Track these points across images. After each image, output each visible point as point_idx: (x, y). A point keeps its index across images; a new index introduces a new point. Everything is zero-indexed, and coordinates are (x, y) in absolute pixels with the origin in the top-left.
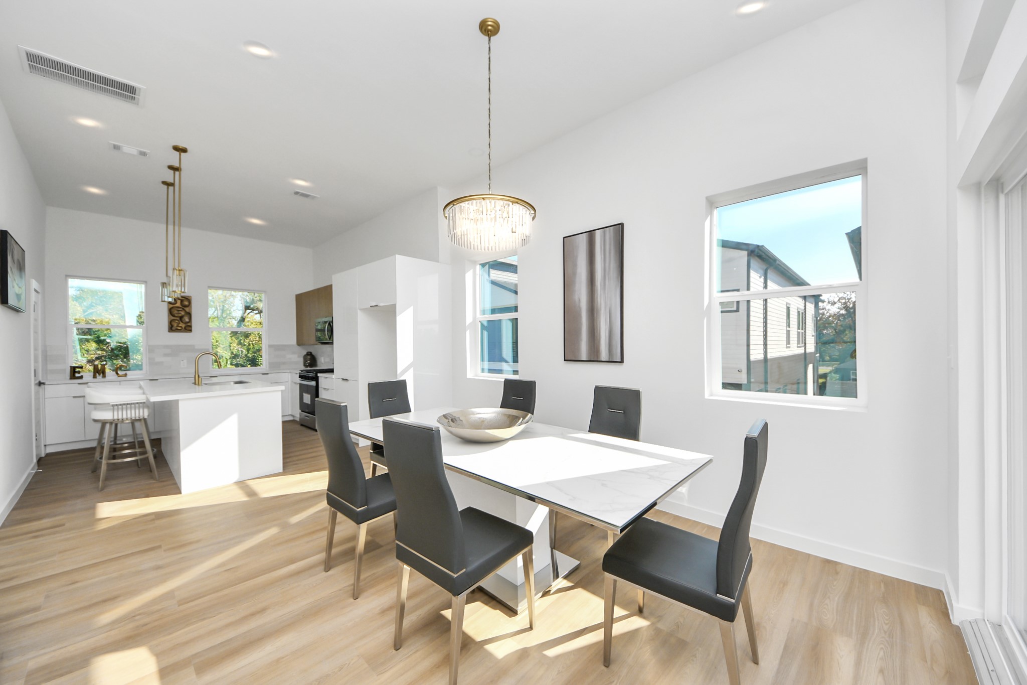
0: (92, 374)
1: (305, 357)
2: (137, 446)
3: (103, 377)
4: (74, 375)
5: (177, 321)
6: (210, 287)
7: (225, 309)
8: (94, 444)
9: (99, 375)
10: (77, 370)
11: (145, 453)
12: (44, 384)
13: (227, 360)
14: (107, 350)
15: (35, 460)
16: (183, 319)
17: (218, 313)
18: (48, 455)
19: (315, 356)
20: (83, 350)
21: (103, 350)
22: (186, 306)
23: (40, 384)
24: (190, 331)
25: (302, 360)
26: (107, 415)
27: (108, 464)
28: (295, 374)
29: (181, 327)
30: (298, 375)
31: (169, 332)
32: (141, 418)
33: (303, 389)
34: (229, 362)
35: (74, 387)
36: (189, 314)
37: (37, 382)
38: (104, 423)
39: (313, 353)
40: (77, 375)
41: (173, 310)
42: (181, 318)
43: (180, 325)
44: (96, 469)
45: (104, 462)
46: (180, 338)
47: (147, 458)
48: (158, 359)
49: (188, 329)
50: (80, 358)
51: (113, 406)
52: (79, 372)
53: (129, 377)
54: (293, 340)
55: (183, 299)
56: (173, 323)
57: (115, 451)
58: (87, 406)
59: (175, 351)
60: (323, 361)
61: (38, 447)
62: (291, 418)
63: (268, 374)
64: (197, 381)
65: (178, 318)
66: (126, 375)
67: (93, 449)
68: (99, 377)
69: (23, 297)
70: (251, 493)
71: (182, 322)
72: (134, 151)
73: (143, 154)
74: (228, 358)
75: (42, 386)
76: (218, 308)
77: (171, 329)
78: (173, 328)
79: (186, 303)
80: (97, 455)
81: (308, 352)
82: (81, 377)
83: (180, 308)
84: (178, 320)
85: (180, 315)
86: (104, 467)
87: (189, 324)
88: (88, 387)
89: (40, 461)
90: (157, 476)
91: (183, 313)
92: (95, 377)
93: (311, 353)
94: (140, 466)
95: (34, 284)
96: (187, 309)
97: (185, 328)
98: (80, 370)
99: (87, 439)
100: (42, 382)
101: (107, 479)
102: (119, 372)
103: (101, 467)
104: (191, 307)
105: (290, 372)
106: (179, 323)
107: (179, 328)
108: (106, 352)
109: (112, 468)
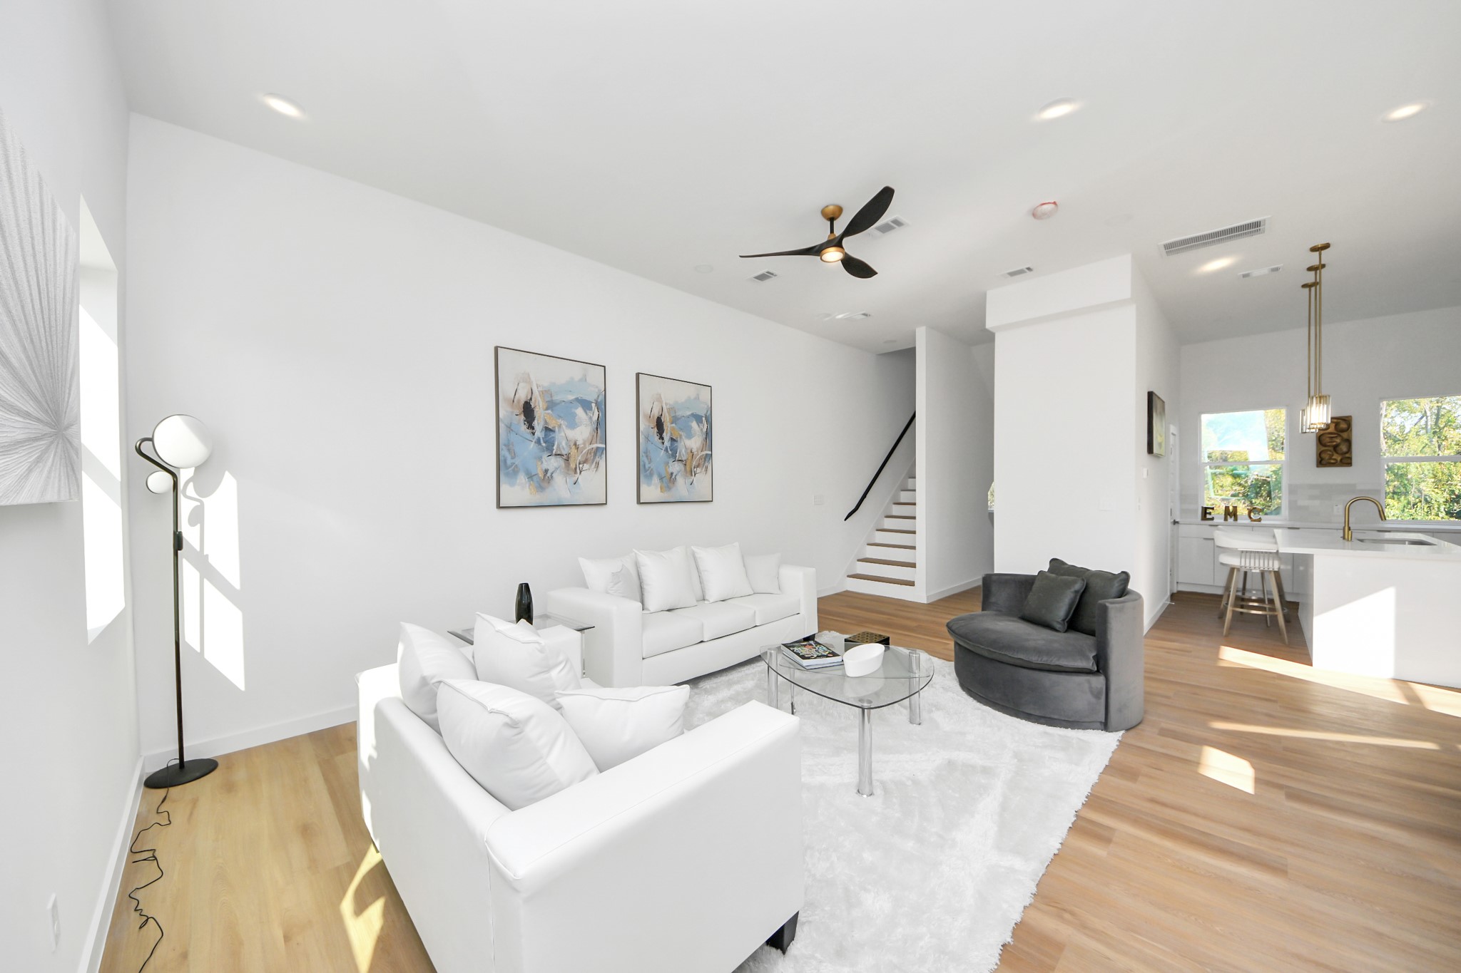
0: (1223, 516)
2: (1267, 602)
3: (1235, 520)
4: (1205, 516)
5: (1329, 453)
7: (1442, 412)
8: (1220, 592)
9: (1231, 517)
10: (1209, 510)
11: (1273, 610)
12: (1178, 522)
13: (1439, 506)
14: (1246, 485)
15: (1169, 594)
16: (1338, 449)
17: (1427, 422)
18: (1179, 592)
20: (1216, 485)
21: (1240, 485)
22: (1343, 431)
23: (1175, 522)
24: (1350, 464)
26: (1234, 561)
27: (1234, 612)
29: (1335, 460)
31: (1318, 466)
32: (1271, 569)
34: (1442, 508)
35: (1204, 529)
36: (1349, 442)
37: (1172, 520)
38: (1232, 569)
40: (1208, 516)
41: (1323, 438)
42: (1335, 448)
43: (1334, 457)
44: (1222, 616)
45: (1230, 608)
46: (1335, 475)
47: (1276, 616)
48: (1300, 503)
49: (1346, 461)
50: (1212, 495)
51: (1242, 552)
52: (1210, 513)
53: (1263, 522)
55: (1339, 421)
56: (1323, 455)
57: (1241, 601)
58: (1216, 549)
59: (1326, 492)
61: (1172, 583)
64: (1348, 535)
65: (1331, 449)
66: (1259, 520)
67: (1221, 596)
68: (1231, 520)
69: (1163, 445)
70: (1414, 699)
71: (1337, 453)
72: (1265, 271)
73: (1277, 269)
74: (1442, 500)
75: (1176, 525)
76: (1428, 414)
77: (1321, 462)
78: (1323, 462)
79: (1343, 426)
80: (1224, 602)
82: (1212, 519)
83: (1334, 434)
84: (1330, 451)
85: (1335, 443)
86: (1229, 615)
87: (1347, 455)
88: (1218, 530)
89: (1173, 596)
90: (1287, 641)
91: (1338, 440)
92: (1226, 519)
94: (1269, 625)
95: (1173, 429)
96: (1345, 435)
97: (1341, 460)
98: (1211, 511)
99: (1216, 584)
100: (1177, 520)
101: (1231, 628)
102: (1252, 514)
103: (1226, 616)
104: (1351, 430)
106: (1333, 455)
107: (1332, 461)
108: (1245, 487)
109: (1238, 617)
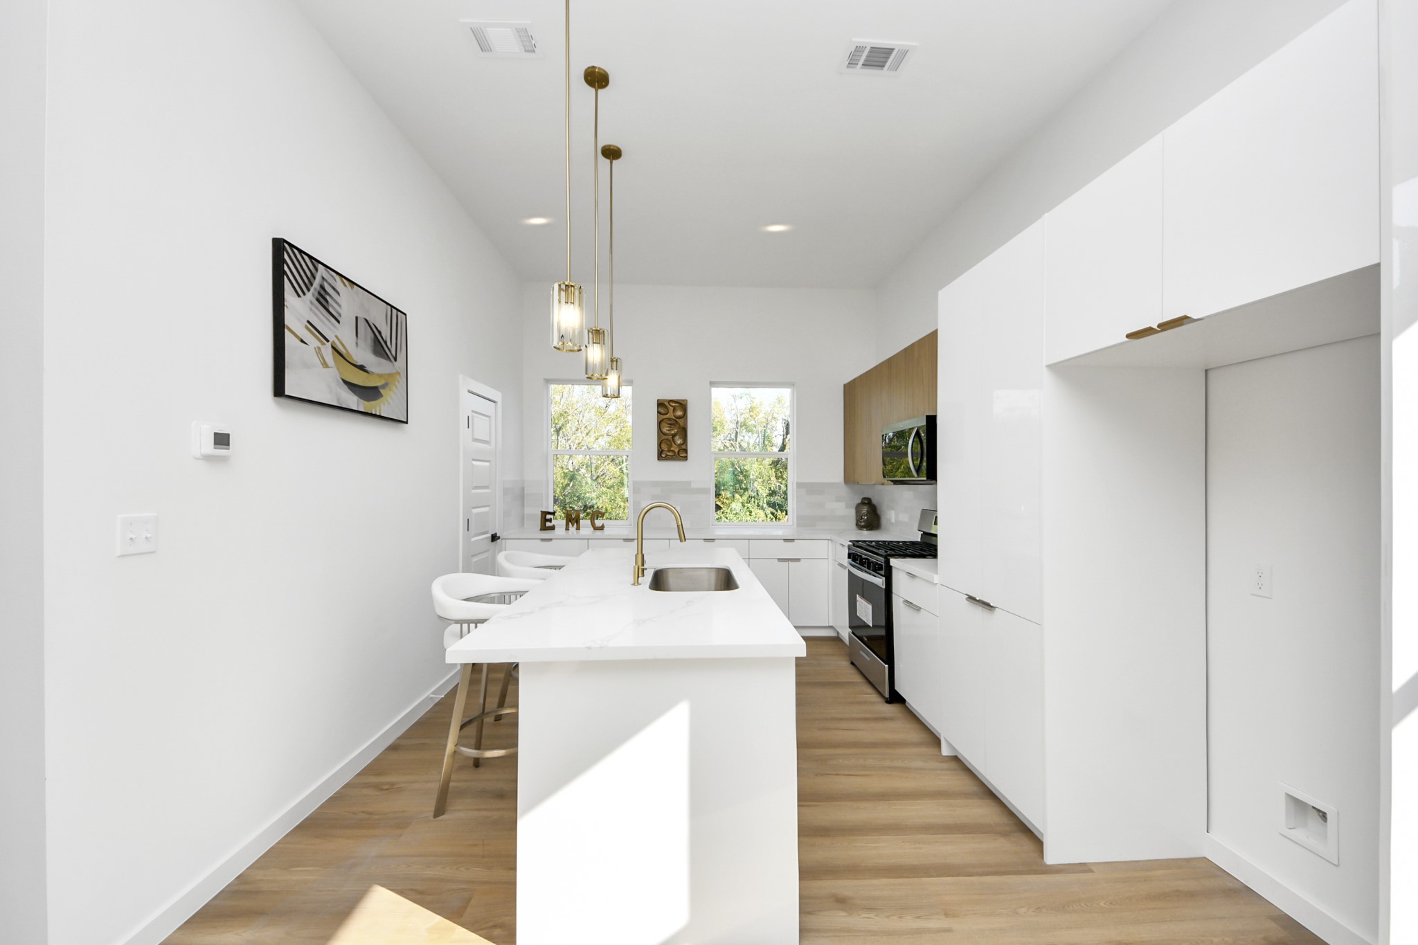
0: (564, 524)
1: (858, 508)
3: (577, 529)
4: (545, 524)
5: (667, 444)
6: (713, 384)
9: (573, 525)
10: (548, 517)
12: (499, 538)
16: (676, 439)
19: (876, 505)
22: (680, 417)
23: (494, 538)
24: (686, 458)
25: (852, 513)
28: (840, 547)
29: (673, 451)
30: (846, 552)
31: (658, 460)
33: (857, 588)
36: (684, 431)
39: (874, 501)
40: (548, 524)
41: (663, 425)
42: (674, 437)
46: (672, 470)
48: (644, 504)
49: (681, 454)
52: (550, 520)
53: (605, 531)
54: (837, 475)
55: (677, 405)
56: (663, 447)
59: (666, 492)
60: (893, 520)
62: (830, 633)
63: (793, 540)
65: (669, 438)
66: (603, 527)
68: (573, 529)
71: (675, 445)
75: (497, 541)
77: (661, 456)
78: (664, 455)
79: (681, 412)
81: (864, 499)
82: (553, 528)
83: (673, 420)
84: (668, 442)
85: (673, 431)
87: (683, 447)
91: (676, 429)
92: (567, 528)
93: (869, 500)
95: (473, 385)
96: (682, 423)
97: (678, 453)
98: (551, 516)
102: (595, 522)
104: (687, 418)
105: (831, 540)
106: (671, 447)
107: (670, 454)
